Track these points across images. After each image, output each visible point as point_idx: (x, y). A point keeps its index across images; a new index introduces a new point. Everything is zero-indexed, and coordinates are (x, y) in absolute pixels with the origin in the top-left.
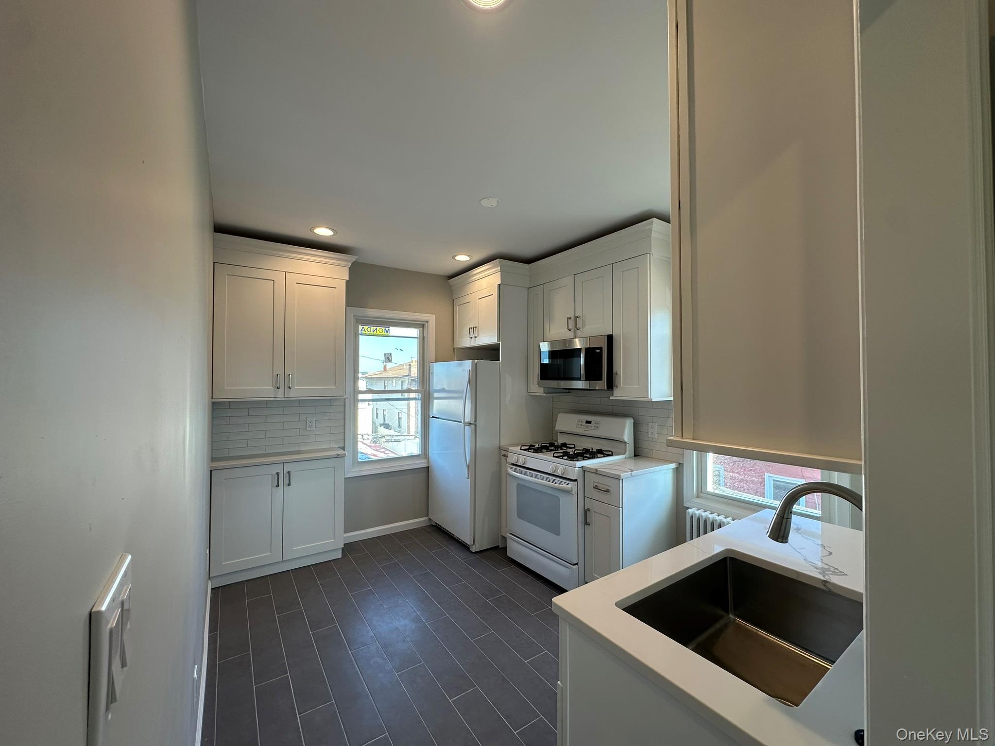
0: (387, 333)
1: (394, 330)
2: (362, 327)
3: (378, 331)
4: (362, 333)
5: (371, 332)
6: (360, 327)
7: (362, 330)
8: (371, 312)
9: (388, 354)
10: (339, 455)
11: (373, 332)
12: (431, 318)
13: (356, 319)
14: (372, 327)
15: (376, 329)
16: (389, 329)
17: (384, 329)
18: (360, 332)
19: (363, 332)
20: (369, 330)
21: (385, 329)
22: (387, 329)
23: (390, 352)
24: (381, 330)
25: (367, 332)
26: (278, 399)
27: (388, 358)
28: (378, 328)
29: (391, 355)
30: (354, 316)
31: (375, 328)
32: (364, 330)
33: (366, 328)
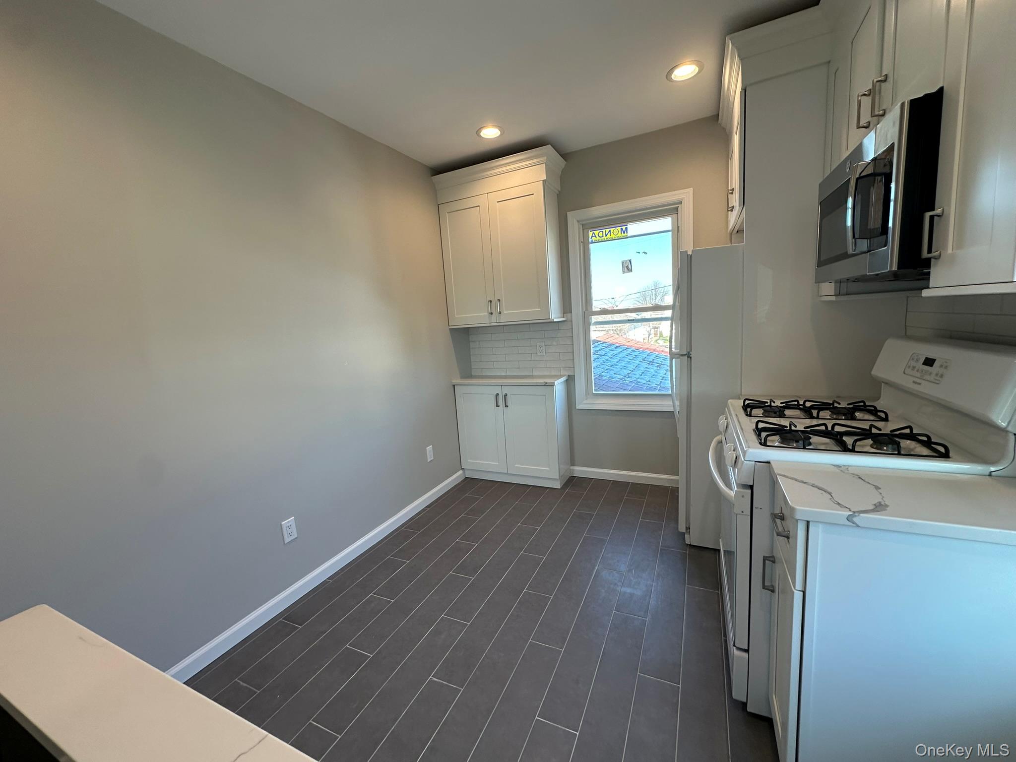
0: (624, 233)
1: (634, 228)
2: (592, 232)
3: (612, 234)
4: (592, 241)
5: (603, 237)
6: (590, 234)
7: (592, 237)
8: (598, 211)
9: (627, 261)
10: (547, 383)
11: (606, 235)
12: (686, 196)
13: (583, 225)
14: (604, 231)
15: (610, 231)
16: (626, 228)
17: (619, 229)
18: (590, 240)
19: (594, 239)
20: (601, 234)
21: (622, 229)
22: (624, 228)
23: (629, 259)
24: (616, 231)
25: (598, 238)
26: (492, 324)
27: (627, 267)
28: (612, 230)
29: (630, 261)
30: (578, 221)
31: (608, 230)
32: (595, 236)
33: (596, 232)
